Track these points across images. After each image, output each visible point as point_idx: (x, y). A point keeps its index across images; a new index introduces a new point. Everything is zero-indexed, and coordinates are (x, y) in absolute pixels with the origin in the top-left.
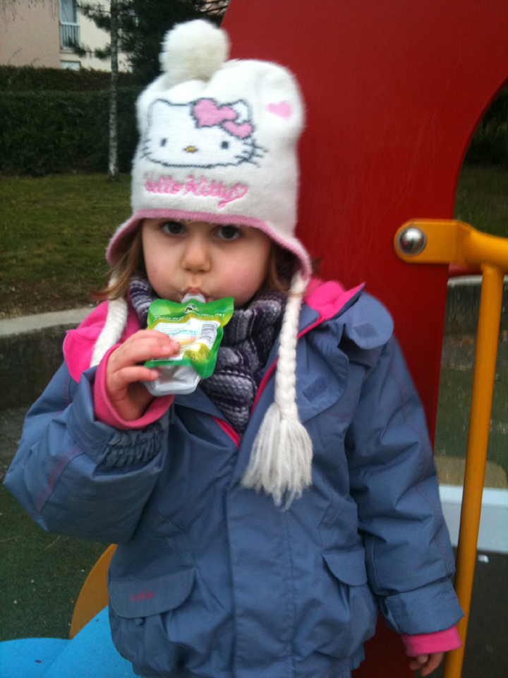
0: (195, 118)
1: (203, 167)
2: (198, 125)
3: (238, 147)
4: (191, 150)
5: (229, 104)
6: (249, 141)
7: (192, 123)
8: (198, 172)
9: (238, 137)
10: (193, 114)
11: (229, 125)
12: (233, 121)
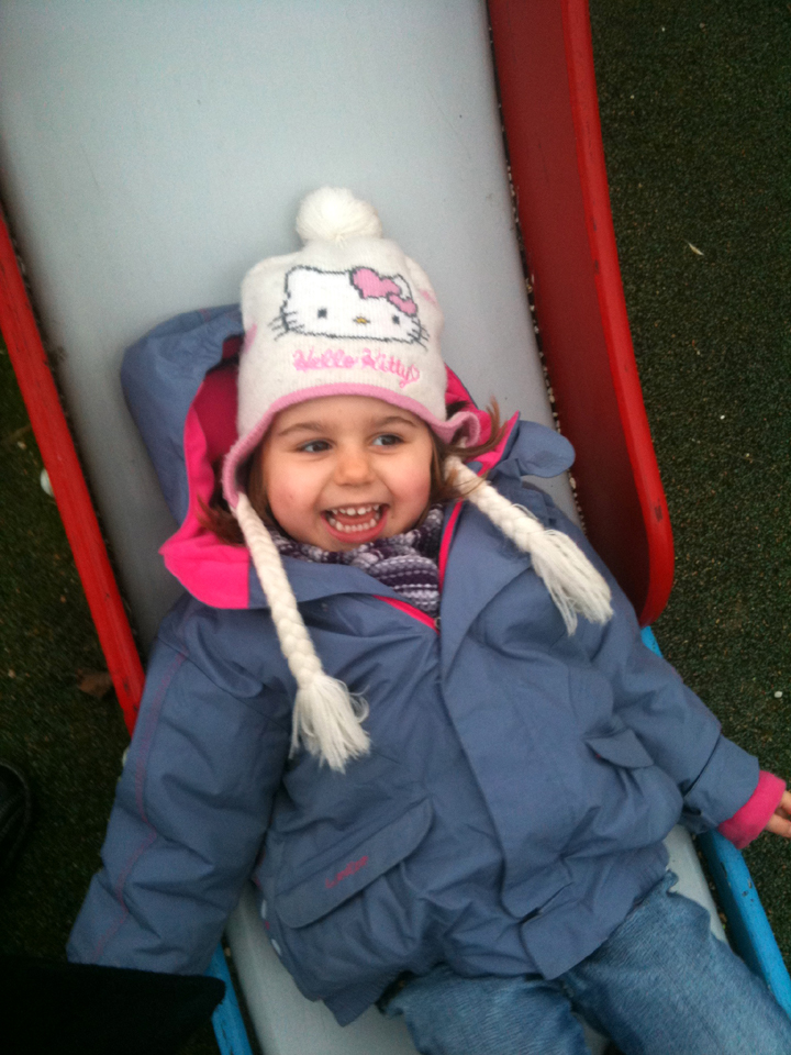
0: (357, 288)
1: (379, 339)
2: (362, 295)
3: (407, 325)
4: (362, 321)
5: (390, 278)
6: (415, 319)
7: (356, 293)
8: (373, 346)
9: (406, 314)
10: (352, 282)
11: (394, 298)
12: (398, 295)
